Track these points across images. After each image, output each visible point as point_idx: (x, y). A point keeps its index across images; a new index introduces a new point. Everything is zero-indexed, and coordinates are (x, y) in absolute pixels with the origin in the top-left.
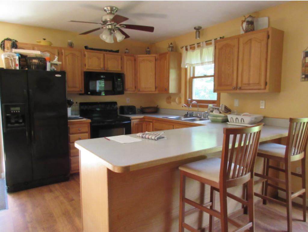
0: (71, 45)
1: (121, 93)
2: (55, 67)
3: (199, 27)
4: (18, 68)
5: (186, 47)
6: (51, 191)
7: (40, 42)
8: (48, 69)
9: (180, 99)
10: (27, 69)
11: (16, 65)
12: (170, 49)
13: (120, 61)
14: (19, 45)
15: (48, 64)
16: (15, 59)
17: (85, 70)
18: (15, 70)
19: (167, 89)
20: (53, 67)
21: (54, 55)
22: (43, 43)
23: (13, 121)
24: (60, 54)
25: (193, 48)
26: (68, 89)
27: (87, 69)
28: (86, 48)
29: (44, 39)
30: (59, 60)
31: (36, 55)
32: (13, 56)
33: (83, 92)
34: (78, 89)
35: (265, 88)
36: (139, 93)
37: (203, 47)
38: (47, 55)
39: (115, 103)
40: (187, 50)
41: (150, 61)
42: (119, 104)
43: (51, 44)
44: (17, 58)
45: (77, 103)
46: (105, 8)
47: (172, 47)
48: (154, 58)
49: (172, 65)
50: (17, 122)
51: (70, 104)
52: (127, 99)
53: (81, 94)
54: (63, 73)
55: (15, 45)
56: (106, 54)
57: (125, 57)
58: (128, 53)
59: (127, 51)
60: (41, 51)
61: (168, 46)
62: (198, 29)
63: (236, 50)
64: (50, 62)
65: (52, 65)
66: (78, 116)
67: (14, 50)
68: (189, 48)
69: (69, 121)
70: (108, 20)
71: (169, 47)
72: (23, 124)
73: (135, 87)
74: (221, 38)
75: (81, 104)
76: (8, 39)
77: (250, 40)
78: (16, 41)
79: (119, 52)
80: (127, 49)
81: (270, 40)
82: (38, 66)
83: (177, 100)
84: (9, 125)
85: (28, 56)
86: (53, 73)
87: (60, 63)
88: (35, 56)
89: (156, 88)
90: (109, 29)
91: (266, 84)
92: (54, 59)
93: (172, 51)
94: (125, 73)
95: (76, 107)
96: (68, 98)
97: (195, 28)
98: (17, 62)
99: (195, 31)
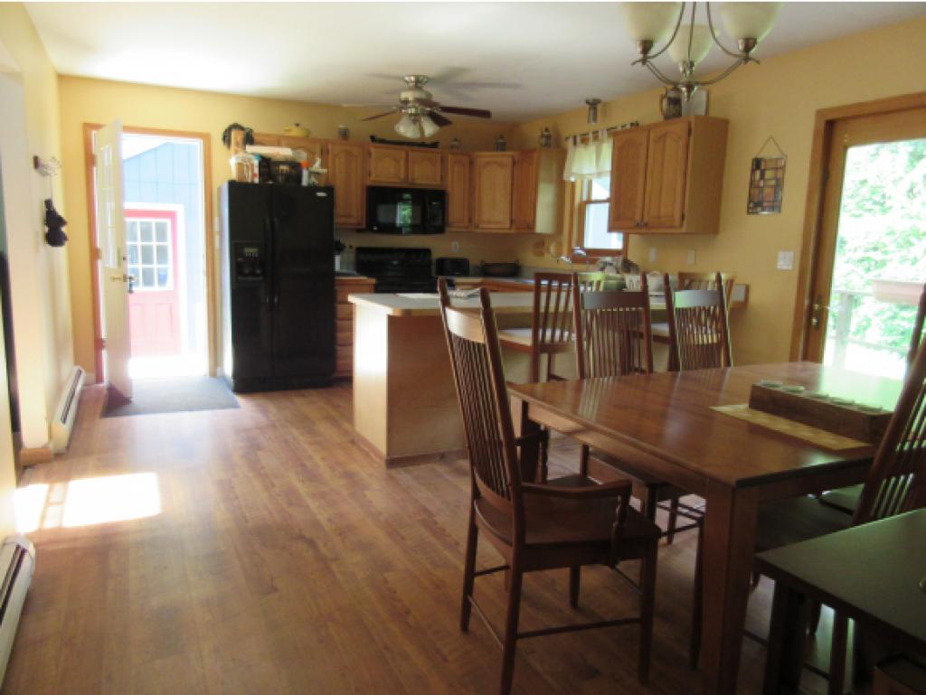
0: (345, 135)
1: (440, 230)
2: (316, 178)
3: (594, 100)
4: (257, 180)
5: (575, 138)
6: (303, 396)
7: (289, 131)
8: (305, 182)
9: (560, 245)
10: (271, 182)
11: (254, 175)
12: (543, 141)
13: (438, 165)
14: (256, 138)
15: (305, 173)
16: (252, 165)
17: (369, 183)
18: (253, 184)
19: (531, 226)
20: (313, 179)
21: (314, 154)
22: (295, 132)
23: (247, 271)
24: (324, 153)
25: (585, 141)
26: (337, 220)
27: (374, 181)
28: (373, 138)
29: (297, 125)
30: (322, 165)
31: (285, 156)
32: (250, 160)
33: (364, 226)
34: (353, 221)
35: (681, 226)
36: (477, 231)
37: (602, 141)
38: (302, 157)
39: (427, 252)
40: (575, 143)
41: (502, 165)
42: (436, 255)
43: (309, 132)
44: (256, 162)
45: (351, 247)
46: (407, 79)
47: (548, 137)
48: (508, 161)
49: (542, 175)
50: (253, 274)
51: (339, 248)
52: (453, 244)
53: (359, 231)
54: (330, 190)
55: (249, 139)
56: (413, 151)
57: (450, 156)
58: (458, 148)
59: (455, 143)
60: (294, 149)
61: (540, 134)
62: (593, 104)
63: (643, 151)
64: (307, 169)
65: (311, 174)
66: (355, 273)
67: (250, 148)
68: (578, 139)
69: (337, 278)
70: (411, 99)
71: (542, 136)
72: (261, 278)
73: (470, 220)
74: (632, 124)
75: (360, 250)
76: (236, 126)
77: (665, 135)
78: (251, 130)
79: (440, 145)
80: (456, 140)
81: (692, 138)
82: (288, 177)
83: (552, 249)
84: (240, 278)
85: (273, 160)
86: (313, 189)
87: (325, 171)
88: (282, 159)
89: (512, 222)
90: (411, 115)
91: (683, 217)
92: (314, 162)
93: (547, 145)
94: (449, 190)
95: (350, 256)
96: (337, 237)
97: (587, 102)
98: (256, 171)
99: (588, 106)
